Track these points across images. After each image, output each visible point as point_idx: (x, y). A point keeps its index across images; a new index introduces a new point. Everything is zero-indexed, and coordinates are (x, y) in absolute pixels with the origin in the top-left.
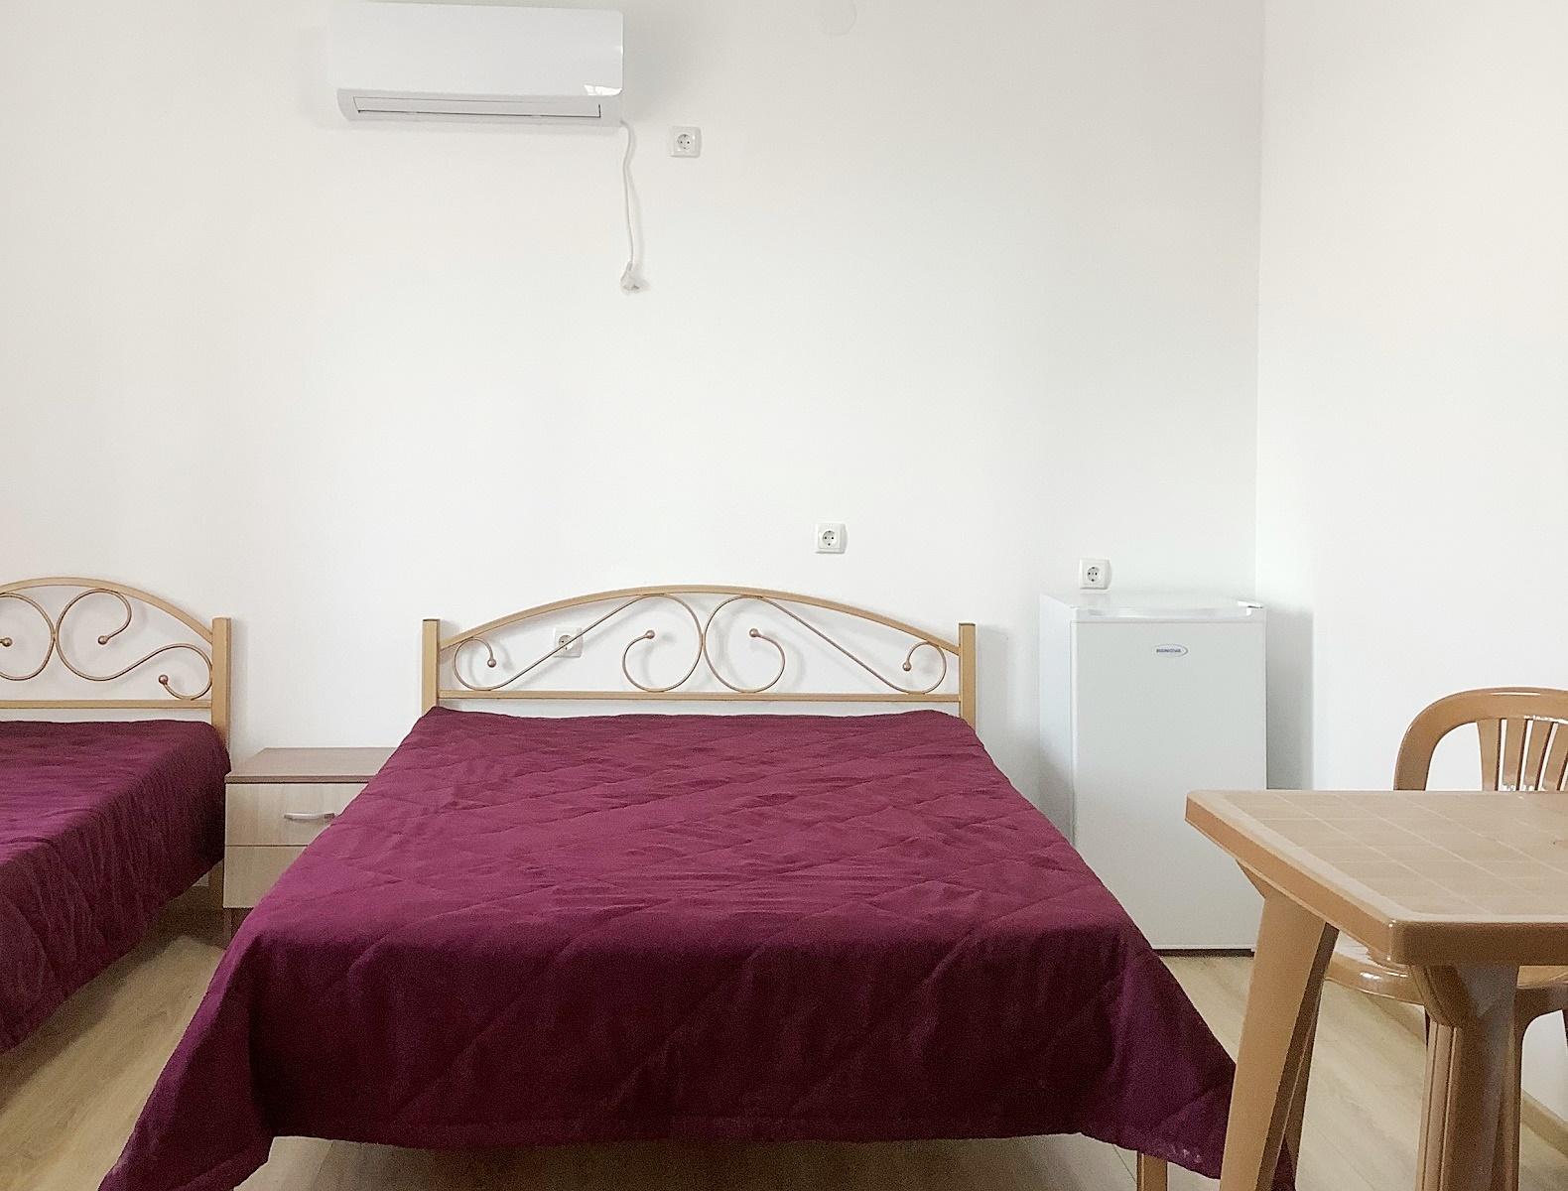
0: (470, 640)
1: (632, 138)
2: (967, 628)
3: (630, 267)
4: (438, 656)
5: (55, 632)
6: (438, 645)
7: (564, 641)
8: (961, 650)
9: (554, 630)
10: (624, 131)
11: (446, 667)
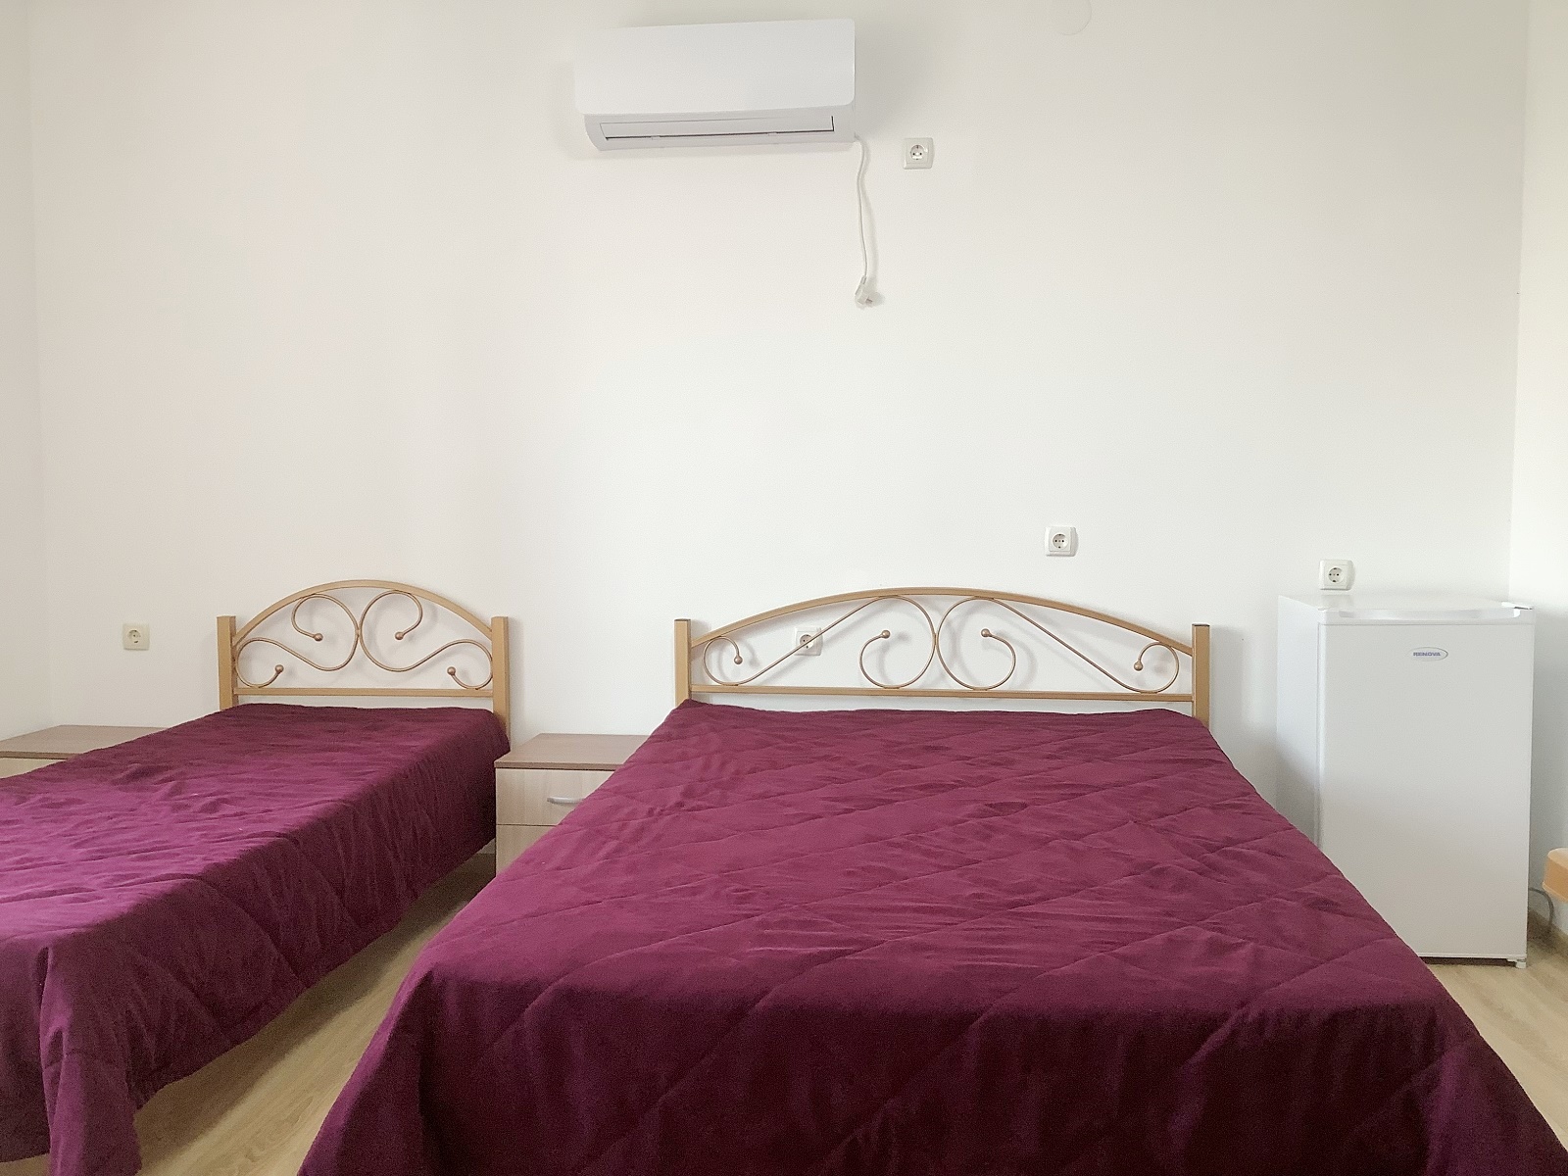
0: (719, 638)
1: (866, 151)
2: (1201, 630)
3: (864, 279)
4: (689, 652)
5: (359, 627)
6: (689, 644)
7: (805, 639)
8: (1194, 651)
9: (796, 630)
10: (858, 145)
11: (697, 663)
